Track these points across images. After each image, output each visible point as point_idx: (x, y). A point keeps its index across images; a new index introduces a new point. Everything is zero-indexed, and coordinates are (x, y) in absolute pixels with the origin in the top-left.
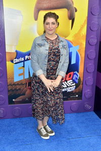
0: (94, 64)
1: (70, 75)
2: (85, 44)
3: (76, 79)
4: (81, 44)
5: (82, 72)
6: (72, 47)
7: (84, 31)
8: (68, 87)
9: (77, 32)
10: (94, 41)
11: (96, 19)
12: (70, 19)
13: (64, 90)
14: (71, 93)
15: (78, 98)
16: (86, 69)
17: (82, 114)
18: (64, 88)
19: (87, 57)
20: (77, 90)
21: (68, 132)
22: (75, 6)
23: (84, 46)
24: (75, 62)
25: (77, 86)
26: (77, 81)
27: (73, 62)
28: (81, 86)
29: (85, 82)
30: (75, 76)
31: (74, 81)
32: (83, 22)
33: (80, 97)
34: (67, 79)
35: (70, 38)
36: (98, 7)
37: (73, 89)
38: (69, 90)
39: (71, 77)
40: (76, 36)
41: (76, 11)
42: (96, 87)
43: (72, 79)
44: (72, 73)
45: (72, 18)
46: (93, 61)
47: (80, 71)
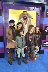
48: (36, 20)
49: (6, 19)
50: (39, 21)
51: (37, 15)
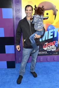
3: (57, 44)
8: (52, 48)
9: (57, 21)
12: (54, 15)
13: (50, 50)
14: (54, 52)
15: (57, 54)
18: (50, 49)
20: (57, 50)
22: (57, 8)
24: (56, 36)
25: (57, 48)
26: (57, 46)
27: (55, 36)
30: (56, 43)
34: (52, 45)
35: (54, 24)
37: (55, 49)
38: (53, 50)
40: (57, 23)
41: (57, 11)
43: (54, 45)
44: (55, 42)
45: (55, 14)
47: (58, 41)
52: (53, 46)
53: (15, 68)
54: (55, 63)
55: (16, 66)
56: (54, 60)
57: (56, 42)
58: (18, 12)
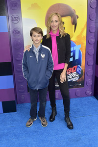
0: (93, 59)
1: (74, 68)
2: (85, 43)
3: (80, 71)
4: (83, 43)
5: (84, 65)
6: (75, 46)
7: (85, 33)
8: (73, 77)
9: (79, 34)
10: (93, 41)
11: (94, 24)
12: (73, 24)
13: (70, 80)
15: (81, 86)
16: (87, 63)
17: (84, 98)
18: (70, 78)
19: (87, 53)
20: (80, 80)
21: (75, 112)
22: (77, 14)
23: (85, 45)
25: (80, 76)
26: (80, 73)
27: (77, 57)
28: (83, 76)
29: (86, 73)
30: (78, 69)
31: (78, 73)
32: (84, 26)
33: (83, 85)
34: (72, 71)
36: (95, 14)
37: (77, 79)
38: (74, 80)
39: (75, 70)
40: (78, 37)
41: (78, 18)
42: (95, 76)
43: (76, 71)
44: (76, 66)
46: (92, 57)
47: (82, 65)
48: (86, 21)
49: (15, 22)
50: (94, 21)
51: (90, 6)
52: (74, 74)
53: (16, 111)
54: (78, 99)
55: (17, 109)
56: (76, 96)
57: (78, 67)
58: (17, 22)
